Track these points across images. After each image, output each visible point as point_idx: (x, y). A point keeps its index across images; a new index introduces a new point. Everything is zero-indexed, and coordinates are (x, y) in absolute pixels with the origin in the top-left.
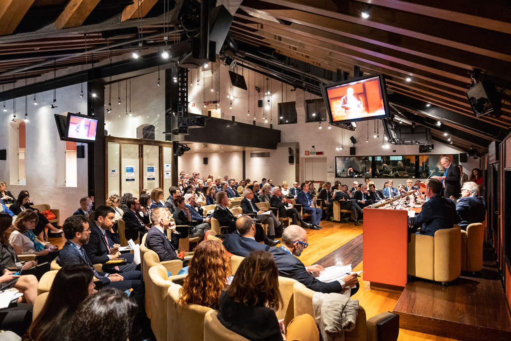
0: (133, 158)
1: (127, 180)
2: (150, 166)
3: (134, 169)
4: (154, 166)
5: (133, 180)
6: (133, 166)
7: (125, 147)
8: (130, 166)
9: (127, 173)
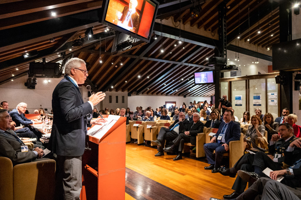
0: (241, 90)
1: (236, 105)
2: (256, 95)
3: (241, 97)
4: (261, 95)
5: (241, 105)
6: (241, 96)
7: (235, 83)
8: (238, 96)
9: (236, 100)
